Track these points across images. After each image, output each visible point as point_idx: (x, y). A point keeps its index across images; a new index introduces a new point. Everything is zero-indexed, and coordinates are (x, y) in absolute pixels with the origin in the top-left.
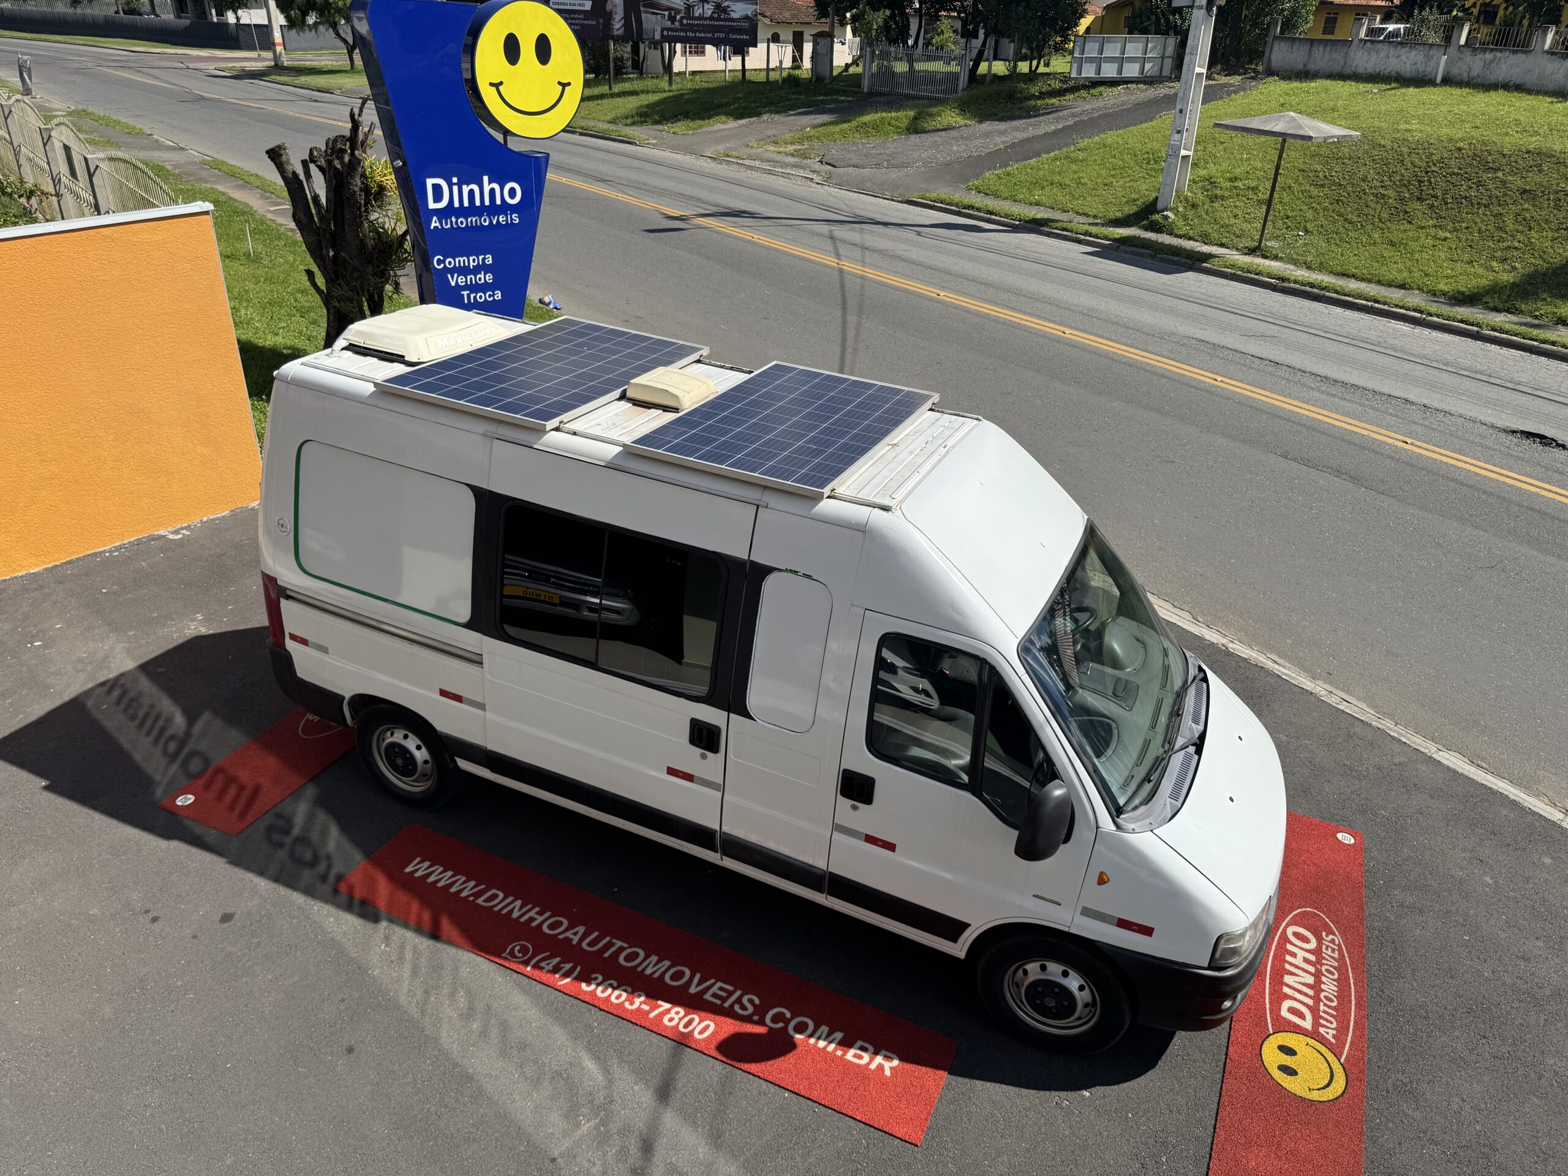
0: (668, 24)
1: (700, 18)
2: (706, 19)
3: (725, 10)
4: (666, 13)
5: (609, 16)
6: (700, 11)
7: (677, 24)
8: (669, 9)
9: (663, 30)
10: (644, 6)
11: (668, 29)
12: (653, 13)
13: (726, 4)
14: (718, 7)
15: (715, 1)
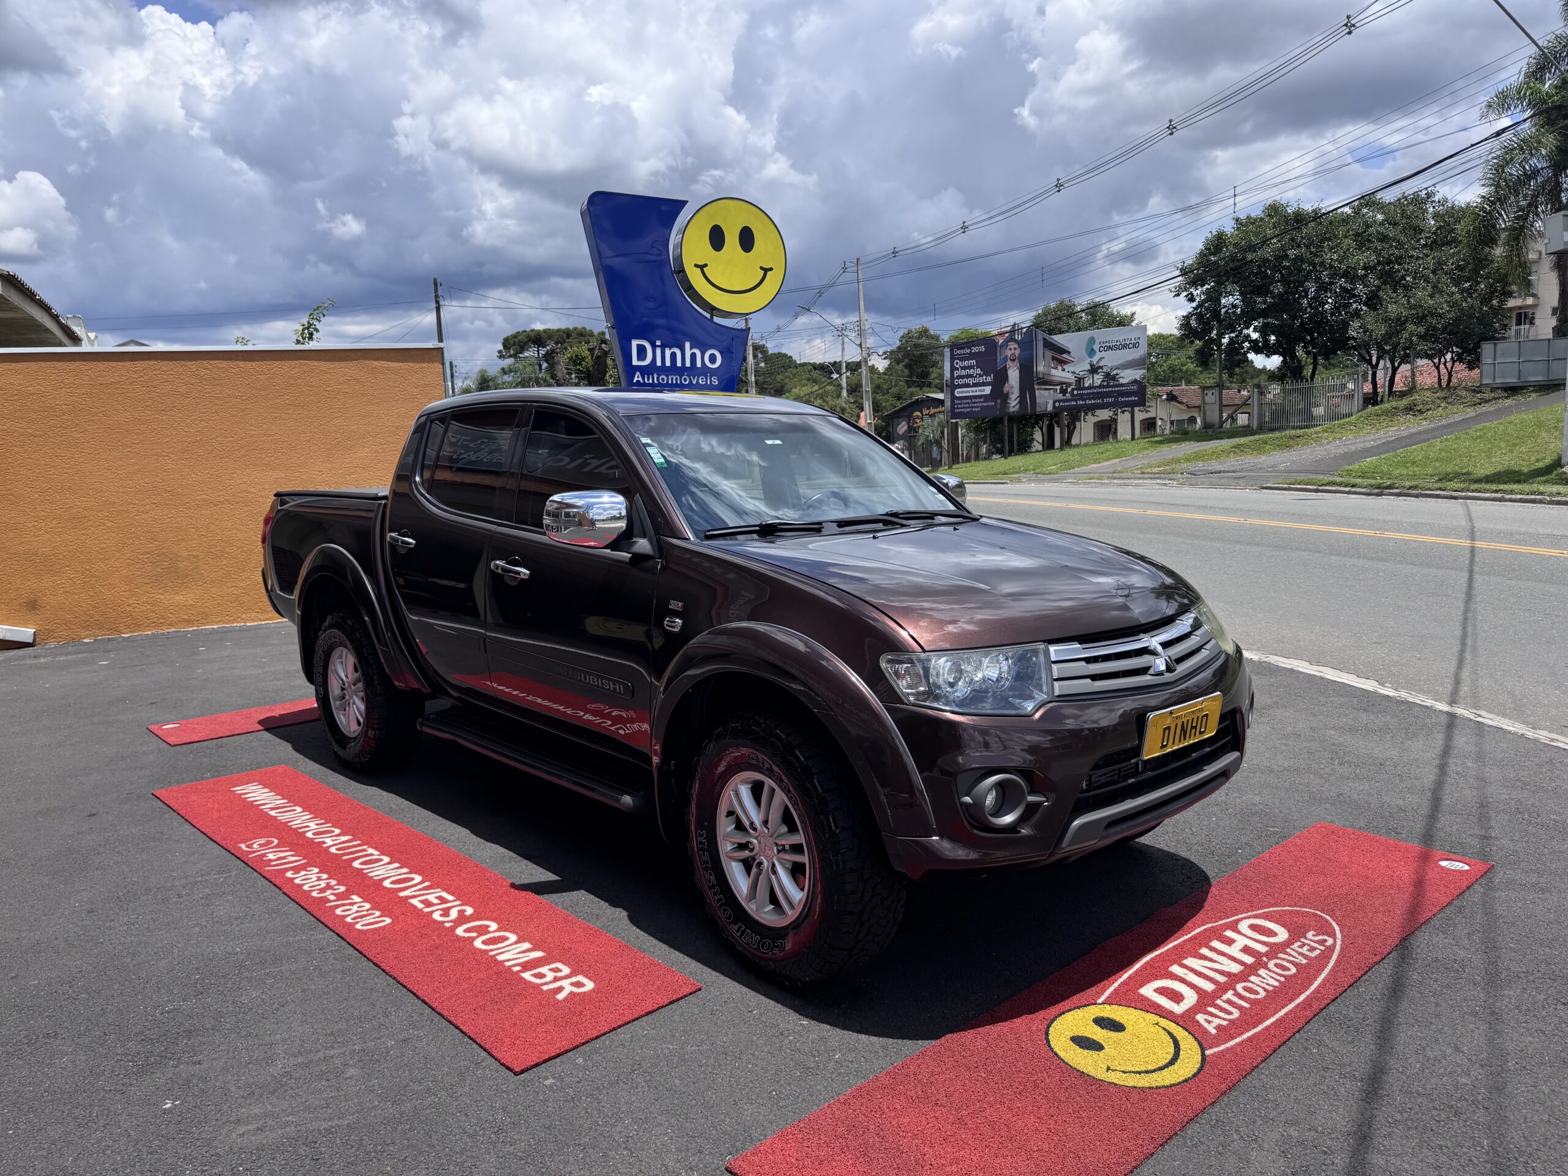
0: (1060, 396)
1: (1089, 388)
2: (1095, 388)
3: (1114, 378)
4: (1059, 387)
5: (1006, 397)
6: (1091, 381)
8: (1061, 383)
9: (1054, 402)
10: (1038, 384)
11: (1059, 401)
12: (1046, 389)
13: (1115, 372)
14: (1107, 375)
15: (1104, 370)
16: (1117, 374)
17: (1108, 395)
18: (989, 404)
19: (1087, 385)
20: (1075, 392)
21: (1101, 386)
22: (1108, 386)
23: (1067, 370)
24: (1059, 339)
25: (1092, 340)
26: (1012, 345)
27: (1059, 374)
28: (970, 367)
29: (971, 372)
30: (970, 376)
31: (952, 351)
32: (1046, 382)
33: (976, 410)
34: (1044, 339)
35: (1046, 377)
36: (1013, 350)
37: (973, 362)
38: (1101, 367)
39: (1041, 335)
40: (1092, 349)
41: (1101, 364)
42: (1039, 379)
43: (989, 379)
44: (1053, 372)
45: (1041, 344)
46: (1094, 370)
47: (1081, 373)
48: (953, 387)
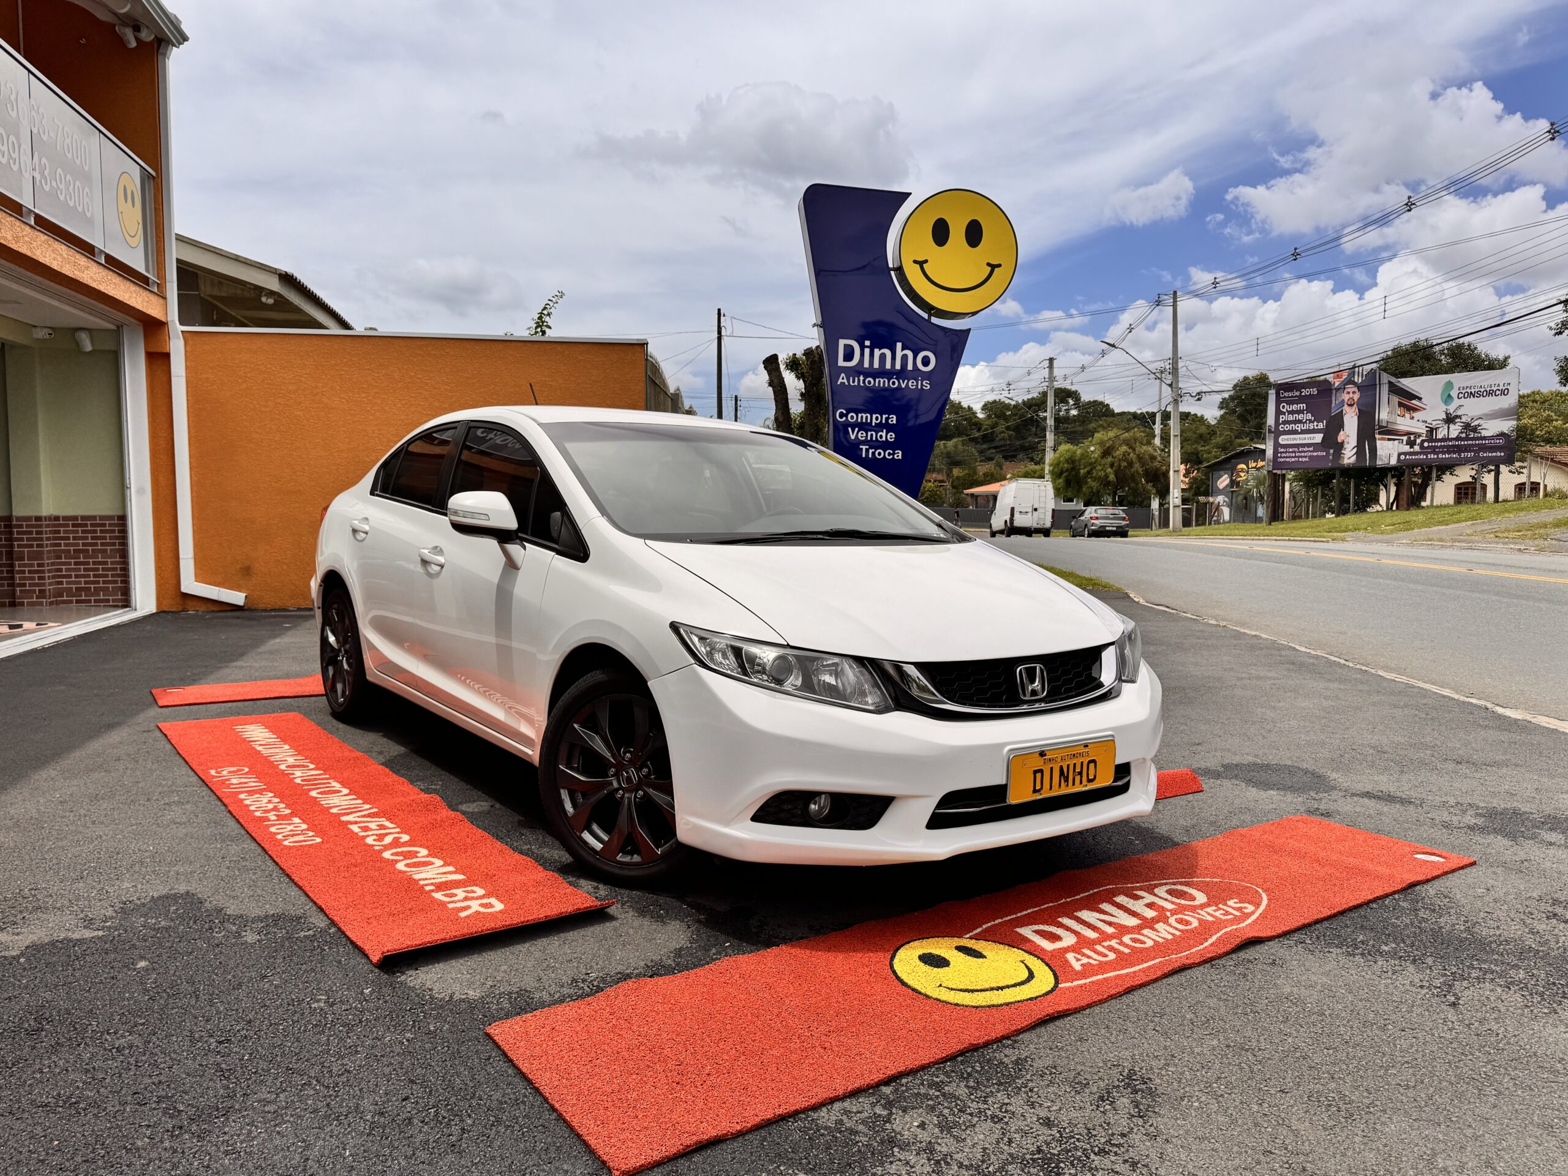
0: (1407, 448)
1: (1443, 440)
2: (1451, 440)
3: (1475, 429)
4: (1405, 438)
5: (1340, 446)
6: (1446, 432)
7: (1417, 448)
8: (1408, 434)
9: (1399, 455)
10: (1380, 433)
11: (1405, 454)
12: (1389, 440)
13: (1476, 423)
14: (1467, 426)
15: (1464, 420)
16: (1479, 425)
17: (1467, 449)
18: (1320, 454)
19: (1440, 436)
20: (1426, 444)
21: (1458, 438)
22: (1467, 438)
23: (1416, 419)
24: (1408, 383)
25: (1449, 385)
26: (1351, 388)
27: (1405, 423)
28: (1299, 412)
29: (1300, 417)
30: (1300, 422)
31: (1278, 394)
32: (1390, 432)
33: (1304, 459)
34: (1390, 383)
35: (1391, 427)
36: (1351, 394)
37: (1303, 406)
38: (1459, 417)
39: (1386, 378)
40: (1449, 395)
41: (1459, 413)
42: (1381, 427)
43: (1321, 426)
44: (1399, 420)
45: (1385, 389)
46: (1450, 420)
47: (1434, 423)
48: (1277, 434)
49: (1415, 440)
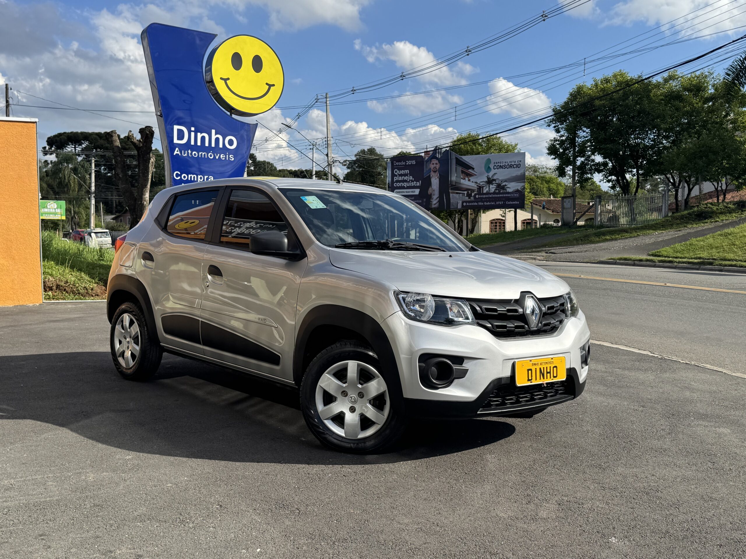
0: (467, 199)
2: (491, 194)
3: (503, 188)
4: (466, 192)
6: (488, 189)
7: (472, 198)
8: (467, 190)
9: (463, 203)
10: (452, 189)
11: (466, 202)
12: (457, 193)
14: (499, 186)
15: (497, 182)
16: (505, 185)
17: (499, 199)
19: (485, 192)
20: (477, 196)
21: (494, 193)
22: (499, 193)
23: (471, 181)
24: (467, 159)
25: (489, 161)
26: (435, 161)
27: (466, 183)
28: (405, 175)
29: (406, 178)
30: (405, 181)
31: (392, 163)
32: (457, 188)
34: (456, 158)
35: (458, 185)
37: (407, 171)
39: (454, 155)
41: (495, 178)
42: (452, 185)
43: (418, 184)
44: (462, 181)
45: (454, 162)
46: (490, 181)
47: (481, 183)
48: (393, 188)
49: (471, 194)
